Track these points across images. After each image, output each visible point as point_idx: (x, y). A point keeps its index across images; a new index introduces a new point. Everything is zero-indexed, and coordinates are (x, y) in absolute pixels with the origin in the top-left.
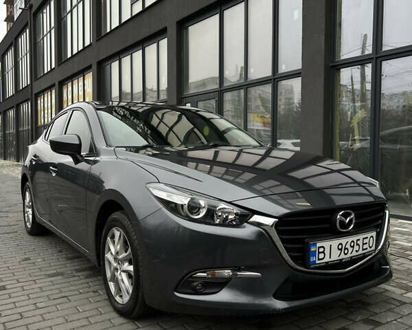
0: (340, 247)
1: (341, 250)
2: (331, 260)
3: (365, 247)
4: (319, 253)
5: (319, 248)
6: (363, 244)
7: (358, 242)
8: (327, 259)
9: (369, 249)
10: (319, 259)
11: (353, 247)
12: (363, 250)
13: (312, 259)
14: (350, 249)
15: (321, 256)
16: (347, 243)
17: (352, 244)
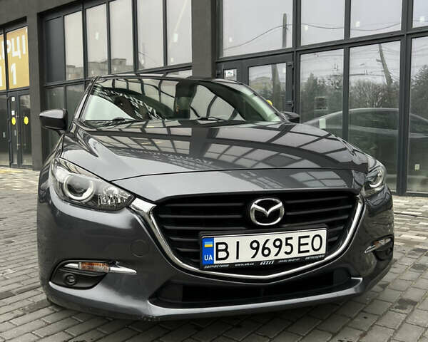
0: (255, 245)
1: (257, 249)
2: (238, 261)
3: (303, 248)
4: (218, 251)
5: (218, 244)
6: (300, 245)
7: (289, 242)
8: (232, 259)
9: (312, 253)
10: (218, 259)
11: (280, 247)
12: (300, 252)
13: (207, 258)
14: (274, 250)
15: (222, 255)
16: (267, 240)
17: (278, 243)
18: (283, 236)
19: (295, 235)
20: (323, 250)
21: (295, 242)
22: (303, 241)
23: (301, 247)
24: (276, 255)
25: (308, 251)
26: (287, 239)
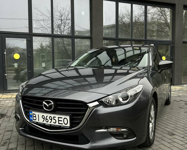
0: (43, 117)
1: (44, 118)
3: (60, 122)
4: (33, 116)
5: (33, 114)
7: (55, 118)
8: (37, 121)
9: (64, 125)
10: (33, 119)
11: (51, 119)
12: (59, 123)
13: (31, 118)
15: (35, 118)
16: (47, 116)
17: (51, 118)
18: (52, 116)
19: (57, 116)
20: (68, 125)
21: (57, 119)
22: (60, 119)
23: (59, 121)
24: (50, 122)
25: (62, 124)
26: (54, 117)
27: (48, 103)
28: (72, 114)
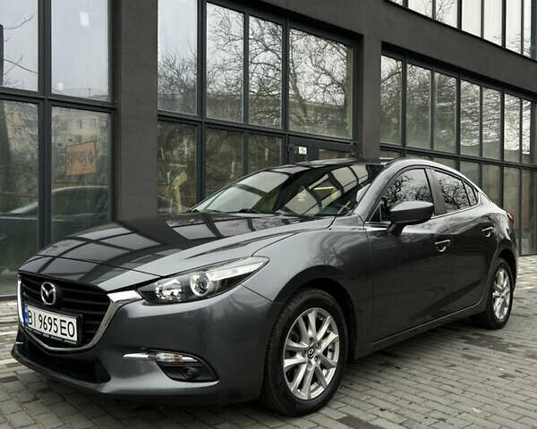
0: (40, 318)
1: (41, 321)
2: (35, 328)
6: (62, 327)
7: (55, 322)
8: (33, 326)
9: (68, 337)
11: (51, 324)
16: (45, 317)
17: (50, 321)
18: (53, 316)
19: (59, 317)
20: (75, 338)
21: (58, 323)
22: (63, 324)
23: (62, 330)
24: (50, 331)
25: (66, 335)
26: (54, 319)
27: (49, 288)
28: (84, 315)
